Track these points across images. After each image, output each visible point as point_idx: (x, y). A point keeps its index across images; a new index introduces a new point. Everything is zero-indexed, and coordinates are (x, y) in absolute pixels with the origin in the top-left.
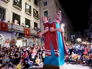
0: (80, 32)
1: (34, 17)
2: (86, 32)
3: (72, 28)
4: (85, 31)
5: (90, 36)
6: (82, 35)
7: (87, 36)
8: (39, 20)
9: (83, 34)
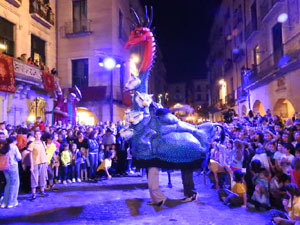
0: (182, 86)
1: (31, 12)
2: (199, 87)
3: (164, 70)
4: (197, 83)
5: (207, 100)
6: (187, 96)
7: (199, 99)
8: (53, 28)
9: (189, 92)
